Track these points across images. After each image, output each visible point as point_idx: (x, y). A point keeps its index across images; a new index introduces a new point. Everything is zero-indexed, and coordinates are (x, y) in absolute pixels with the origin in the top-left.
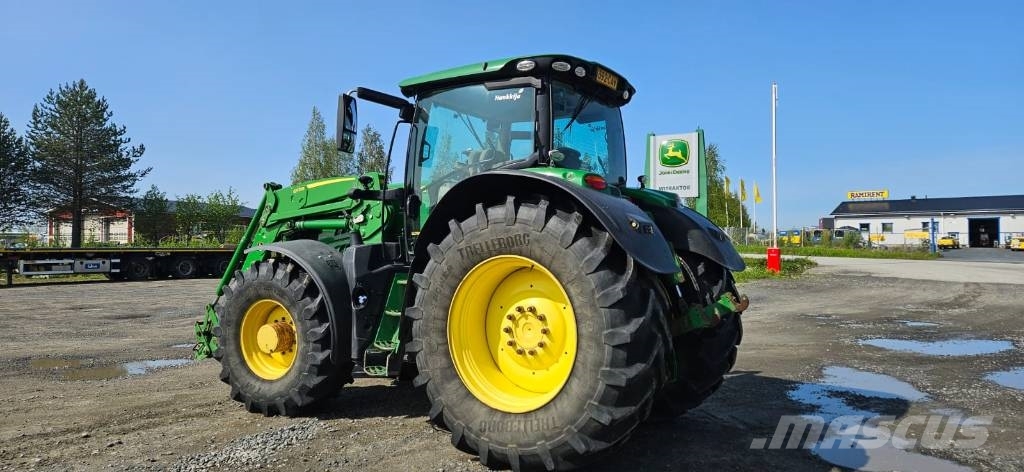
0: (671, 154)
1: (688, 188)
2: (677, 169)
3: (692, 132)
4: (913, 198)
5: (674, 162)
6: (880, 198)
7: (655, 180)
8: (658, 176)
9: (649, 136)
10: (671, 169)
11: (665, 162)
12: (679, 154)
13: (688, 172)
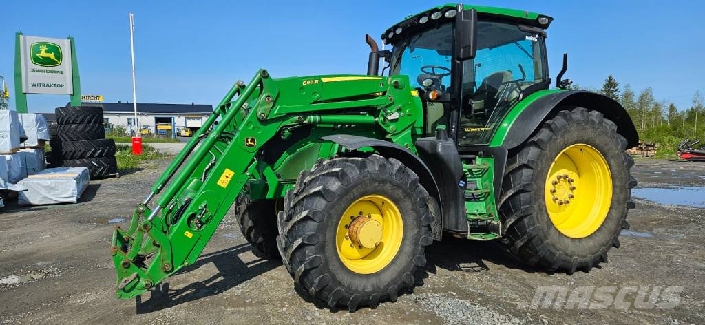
0: (43, 54)
1: (62, 86)
2: (50, 69)
3: (64, 39)
4: (120, 102)
5: (47, 62)
6: (97, 101)
7: (27, 76)
8: (30, 74)
9: (18, 35)
10: (44, 68)
11: (38, 61)
12: (52, 56)
13: (62, 72)
